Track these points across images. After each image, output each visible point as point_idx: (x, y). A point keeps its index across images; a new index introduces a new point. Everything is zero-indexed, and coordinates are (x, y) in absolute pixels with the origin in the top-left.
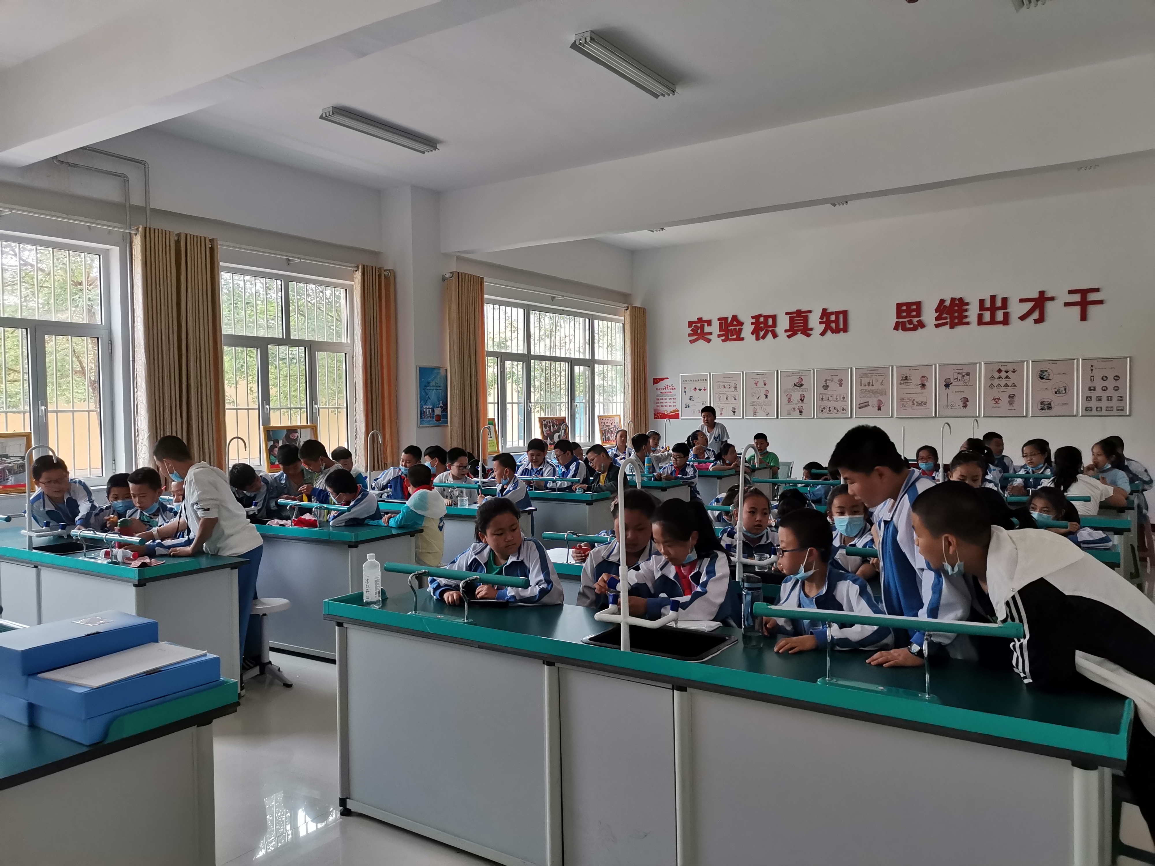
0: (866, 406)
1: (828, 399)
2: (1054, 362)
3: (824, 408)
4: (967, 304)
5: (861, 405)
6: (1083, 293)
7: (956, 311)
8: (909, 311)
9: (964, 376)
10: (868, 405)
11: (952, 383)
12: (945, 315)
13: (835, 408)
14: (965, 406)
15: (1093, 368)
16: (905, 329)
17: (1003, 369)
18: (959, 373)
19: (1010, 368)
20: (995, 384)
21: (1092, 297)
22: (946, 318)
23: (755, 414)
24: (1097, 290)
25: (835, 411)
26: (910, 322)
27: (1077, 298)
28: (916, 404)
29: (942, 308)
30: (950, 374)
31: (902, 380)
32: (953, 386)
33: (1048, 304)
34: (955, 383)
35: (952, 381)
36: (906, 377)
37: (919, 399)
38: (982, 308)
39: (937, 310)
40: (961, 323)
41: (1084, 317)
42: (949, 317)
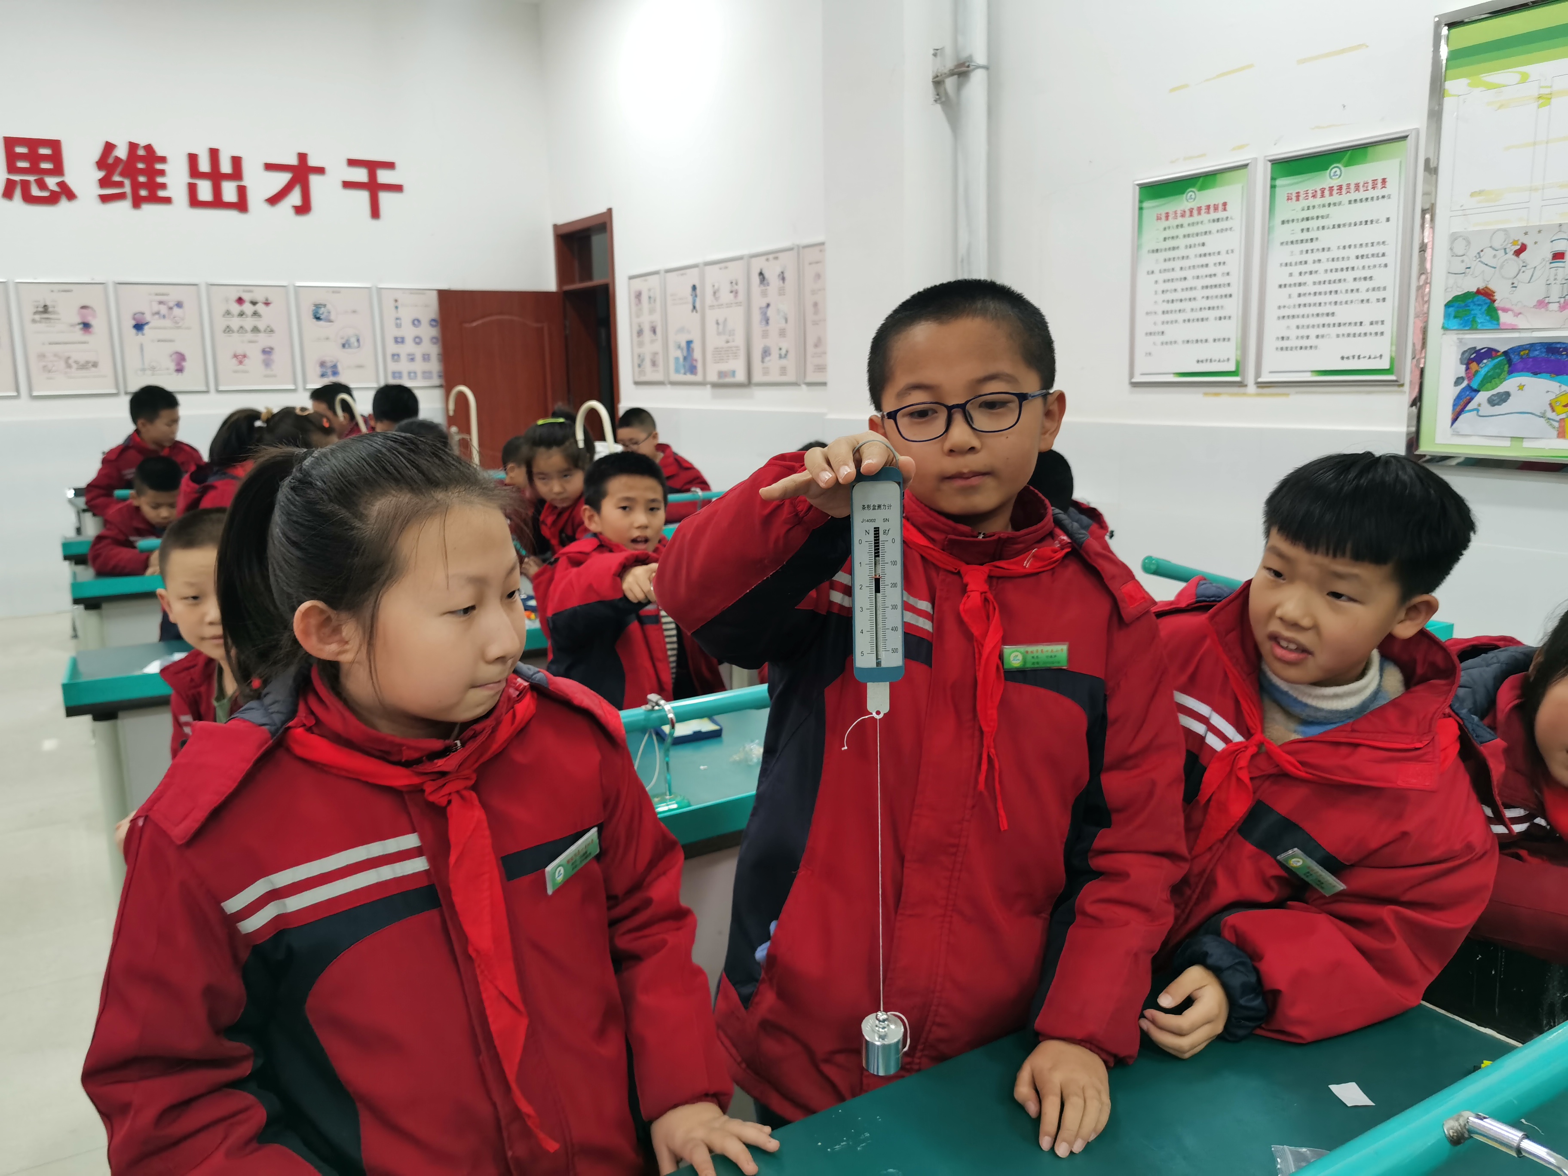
2: (336, 290)
4: (163, 160)
6: (372, 166)
7: (142, 172)
8: (34, 158)
9: (171, 308)
11: (147, 323)
12: (117, 178)
14: (180, 370)
15: (399, 304)
16: (28, 198)
17: (246, 297)
18: (161, 303)
19: (259, 296)
20: (235, 326)
21: (383, 176)
22: (120, 184)
24: (390, 166)
26: (42, 185)
27: (361, 175)
28: (75, 366)
29: (111, 161)
30: (143, 303)
31: (36, 313)
32: (151, 328)
33: (314, 180)
34: (154, 322)
35: (148, 317)
36: (45, 306)
37: (80, 355)
38: (194, 172)
39: (101, 164)
40: (154, 199)
41: (375, 212)
42: (127, 183)
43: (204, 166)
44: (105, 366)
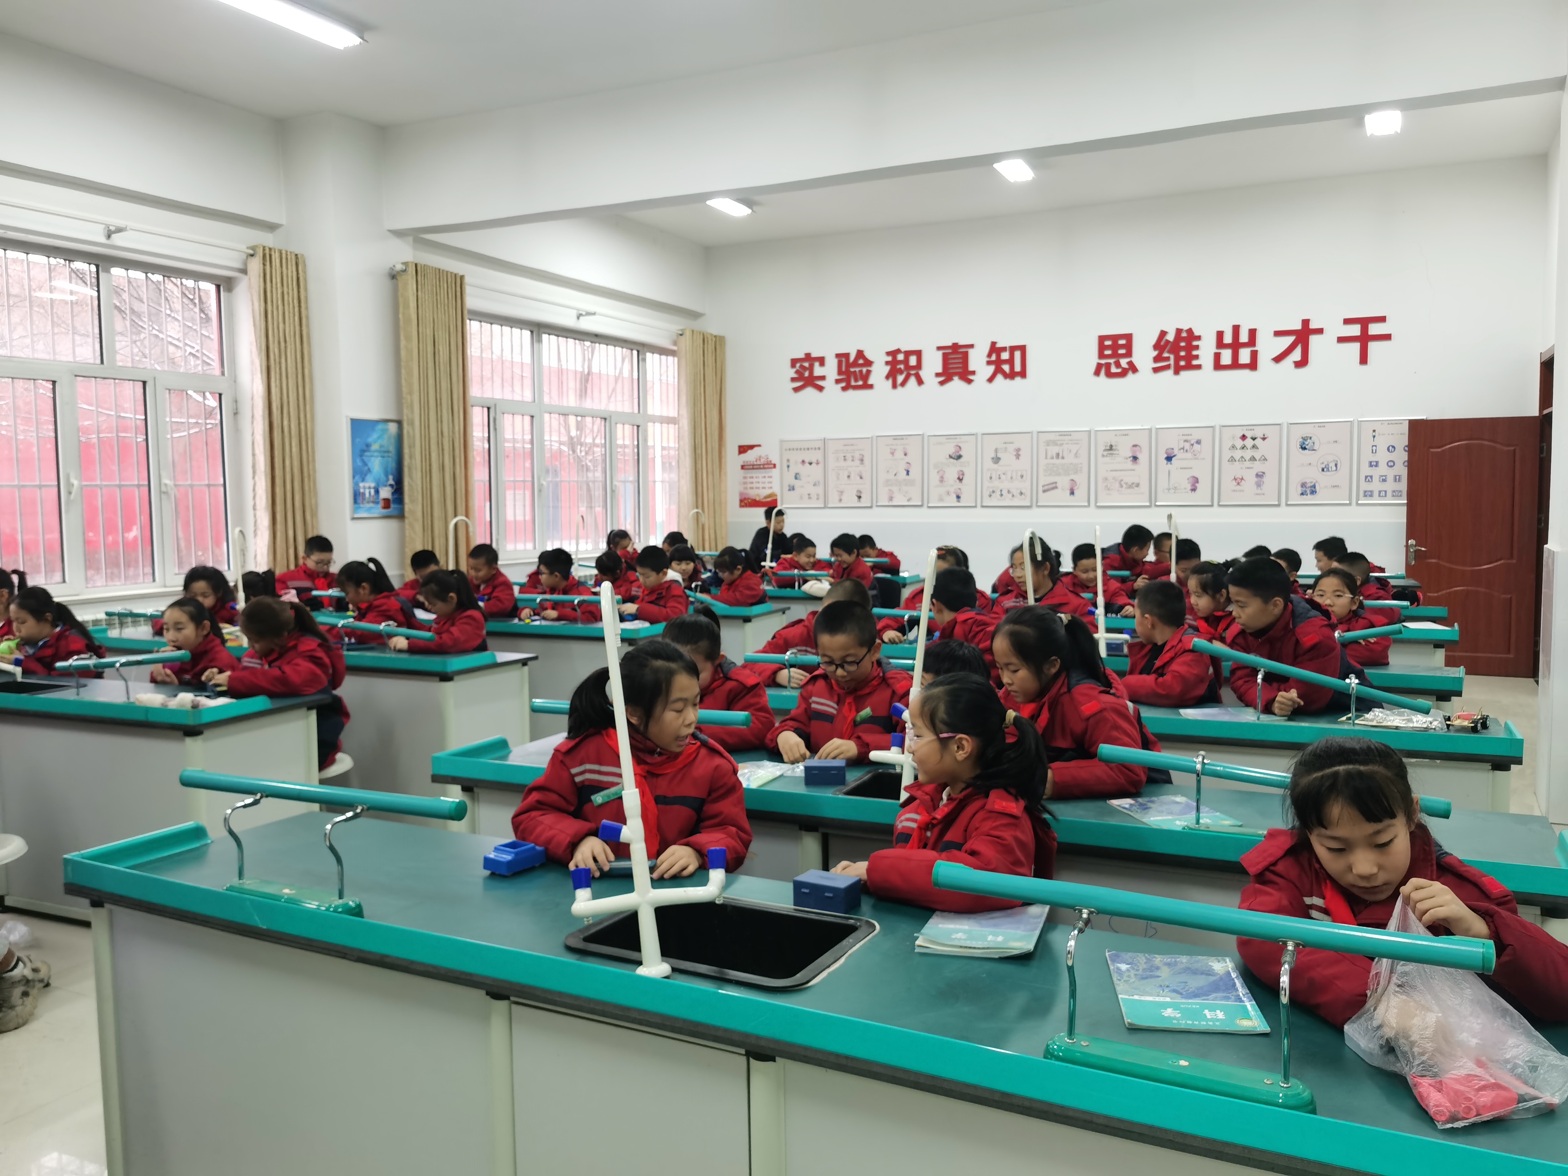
0: (1053, 488)
1: (1000, 478)
2: (1322, 425)
3: (994, 492)
4: (1199, 338)
5: (1046, 488)
6: (1364, 322)
7: (1183, 348)
8: (1115, 347)
9: (1192, 445)
10: (1056, 487)
11: (1175, 456)
12: (1166, 355)
13: (1009, 492)
14: (1194, 490)
15: (1376, 434)
16: (1109, 375)
17: (1249, 434)
18: (1186, 441)
19: (1259, 433)
20: (1237, 457)
21: (1374, 329)
22: (1168, 359)
23: (891, 499)
24: (1382, 319)
25: (1010, 496)
26: (1118, 365)
27: (1355, 330)
28: (1124, 486)
29: (1162, 343)
30: (1173, 442)
31: (1105, 450)
32: (1177, 459)
33: (1313, 339)
34: (1180, 455)
35: (1176, 452)
36: (1111, 446)
37: (1129, 478)
38: (1220, 344)
39: (1156, 346)
40: (1189, 367)
41: (1364, 360)
42: (1172, 357)
43: (1228, 339)
44: (1144, 487)
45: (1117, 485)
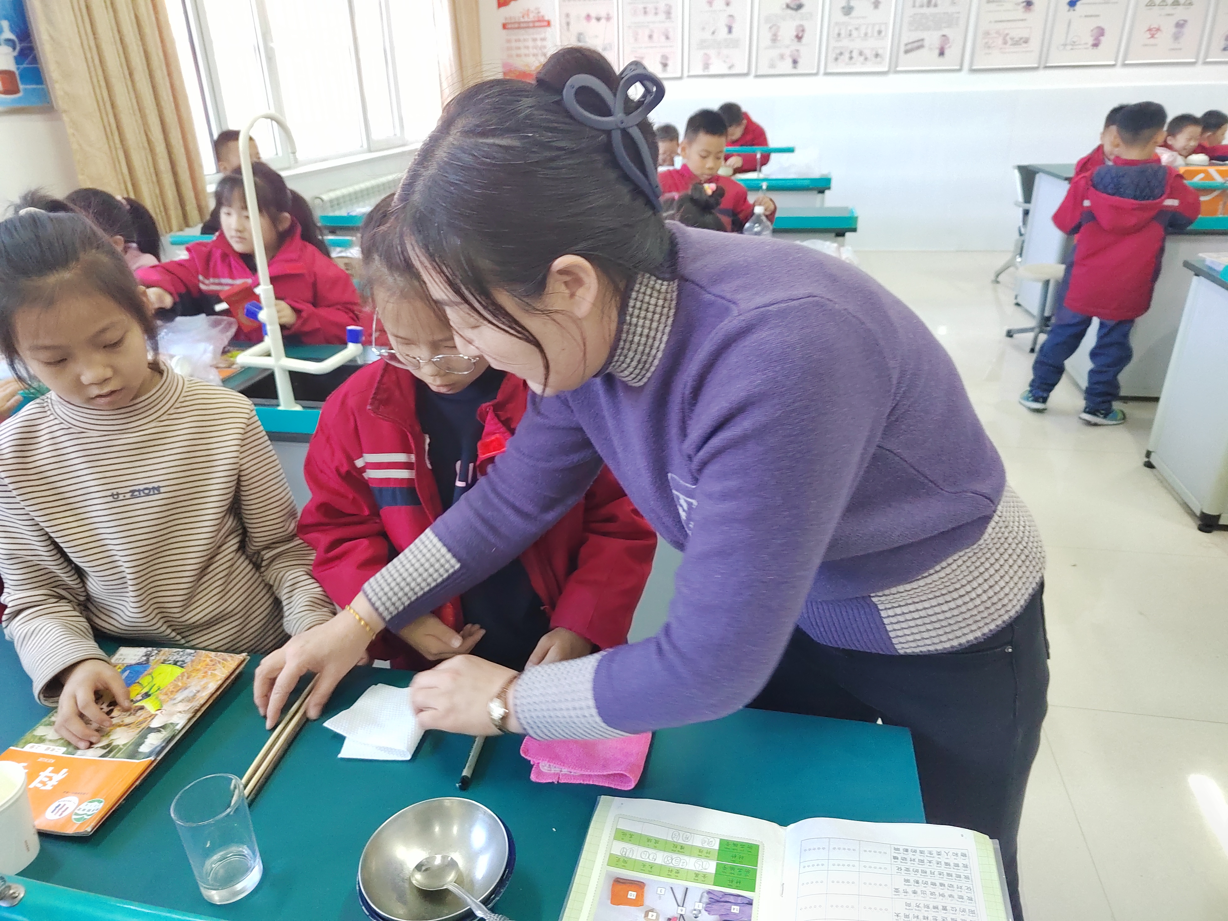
0: (918, 48)
1: (850, 35)
3: (841, 54)
5: (909, 47)
10: (922, 46)
13: (861, 54)
14: (1096, 44)
23: (706, 66)
25: (862, 59)
28: (1010, 42)
32: (1083, 4)
37: (1017, 33)
44: (1035, 44)
45: (1000, 41)
